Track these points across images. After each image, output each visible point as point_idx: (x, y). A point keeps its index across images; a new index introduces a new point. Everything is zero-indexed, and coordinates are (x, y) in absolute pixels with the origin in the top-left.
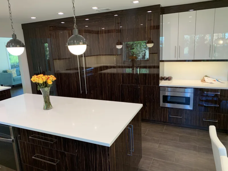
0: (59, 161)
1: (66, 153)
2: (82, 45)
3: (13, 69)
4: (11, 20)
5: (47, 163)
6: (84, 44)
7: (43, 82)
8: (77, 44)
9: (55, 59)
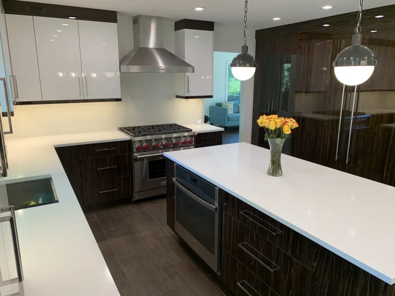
0: (279, 267)
1: (294, 259)
2: (365, 65)
3: (230, 102)
4: (245, 22)
5: (259, 264)
6: (369, 63)
7: (276, 128)
8: (355, 65)
9: (300, 92)
